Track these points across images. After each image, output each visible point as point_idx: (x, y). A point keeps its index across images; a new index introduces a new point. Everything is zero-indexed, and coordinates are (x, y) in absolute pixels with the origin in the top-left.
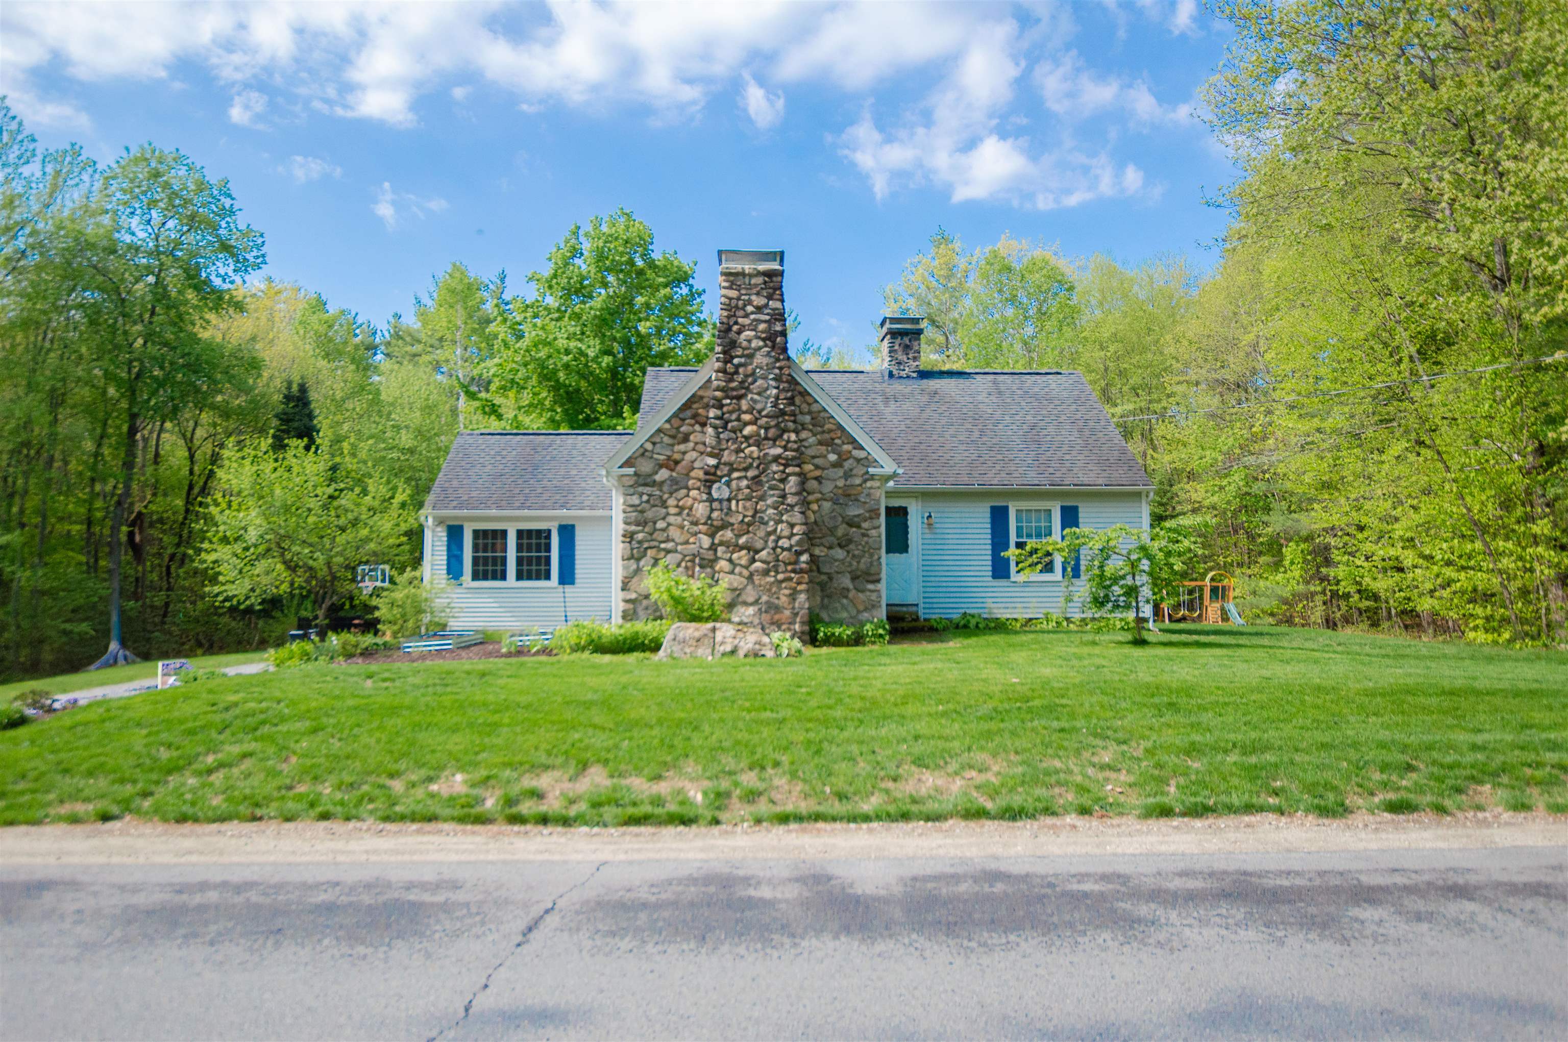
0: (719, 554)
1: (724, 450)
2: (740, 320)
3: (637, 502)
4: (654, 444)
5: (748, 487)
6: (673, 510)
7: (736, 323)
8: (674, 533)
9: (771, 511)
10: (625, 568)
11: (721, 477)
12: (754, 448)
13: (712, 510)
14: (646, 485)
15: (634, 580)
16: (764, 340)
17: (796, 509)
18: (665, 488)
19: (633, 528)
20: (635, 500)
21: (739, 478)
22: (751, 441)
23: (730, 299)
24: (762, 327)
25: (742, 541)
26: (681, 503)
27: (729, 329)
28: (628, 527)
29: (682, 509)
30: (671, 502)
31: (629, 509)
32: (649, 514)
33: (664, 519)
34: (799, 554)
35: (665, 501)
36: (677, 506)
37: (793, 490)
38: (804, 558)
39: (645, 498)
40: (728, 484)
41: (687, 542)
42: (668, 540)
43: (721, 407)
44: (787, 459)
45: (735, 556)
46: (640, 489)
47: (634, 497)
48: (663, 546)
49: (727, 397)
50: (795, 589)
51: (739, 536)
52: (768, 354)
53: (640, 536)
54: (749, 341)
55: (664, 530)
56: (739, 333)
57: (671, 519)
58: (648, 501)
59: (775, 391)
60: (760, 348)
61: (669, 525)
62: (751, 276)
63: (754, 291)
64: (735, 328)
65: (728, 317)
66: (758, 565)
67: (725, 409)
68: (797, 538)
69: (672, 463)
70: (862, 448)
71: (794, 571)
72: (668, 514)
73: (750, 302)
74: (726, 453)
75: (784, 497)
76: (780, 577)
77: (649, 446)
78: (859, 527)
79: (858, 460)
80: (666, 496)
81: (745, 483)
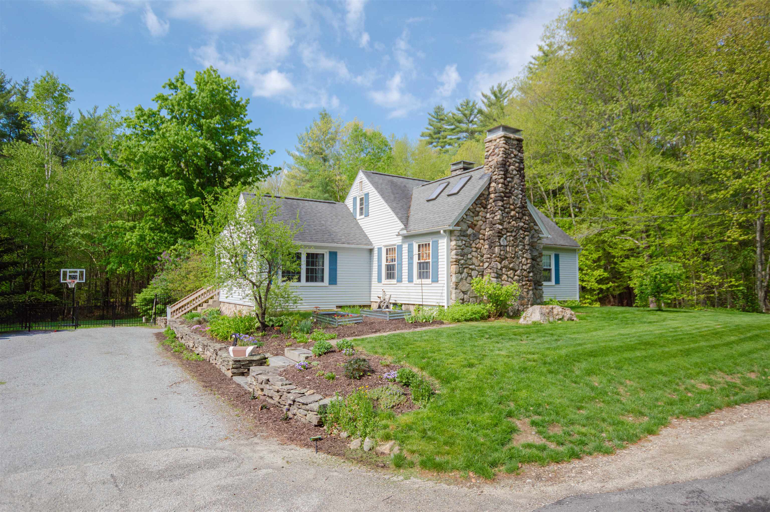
0: (503, 272)
1: (504, 222)
2: (510, 160)
3: (461, 244)
4: (466, 215)
5: (513, 240)
6: (474, 249)
7: (508, 161)
8: (475, 260)
9: (520, 252)
10: (457, 278)
11: (503, 235)
12: (514, 222)
13: (501, 250)
14: (464, 236)
15: (460, 284)
16: (517, 171)
17: (529, 252)
18: (471, 238)
19: (460, 257)
20: (460, 243)
21: (509, 236)
22: (514, 219)
23: (506, 149)
24: (517, 165)
25: (511, 266)
26: (477, 246)
27: (505, 164)
28: (457, 257)
29: (477, 248)
30: (474, 245)
31: (458, 248)
32: (465, 251)
33: (470, 253)
34: (529, 272)
35: (471, 245)
36: (475, 247)
37: (528, 243)
38: (531, 274)
39: (464, 242)
40: (506, 239)
41: (479, 266)
42: (473, 264)
43: (503, 201)
44: (525, 228)
45: (509, 273)
46: (462, 238)
47: (460, 242)
48: (470, 267)
49: (505, 196)
50: (528, 289)
51: (510, 263)
52: (518, 179)
53: (462, 262)
54: (513, 171)
55: (471, 259)
56: (509, 166)
57: (474, 254)
58: (465, 244)
59: (521, 196)
60: (515, 175)
61: (473, 256)
62: (513, 139)
63: (514, 147)
64: (508, 164)
65: (506, 158)
66: (516, 277)
67: (505, 202)
68: (529, 265)
69: (473, 226)
70: (537, 225)
71: (528, 281)
72: (472, 251)
73: (512, 152)
74: (505, 223)
75: (524, 246)
76: (524, 283)
77: (465, 217)
78: (536, 261)
79: (536, 230)
80: (472, 242)
81: (512, 238)
